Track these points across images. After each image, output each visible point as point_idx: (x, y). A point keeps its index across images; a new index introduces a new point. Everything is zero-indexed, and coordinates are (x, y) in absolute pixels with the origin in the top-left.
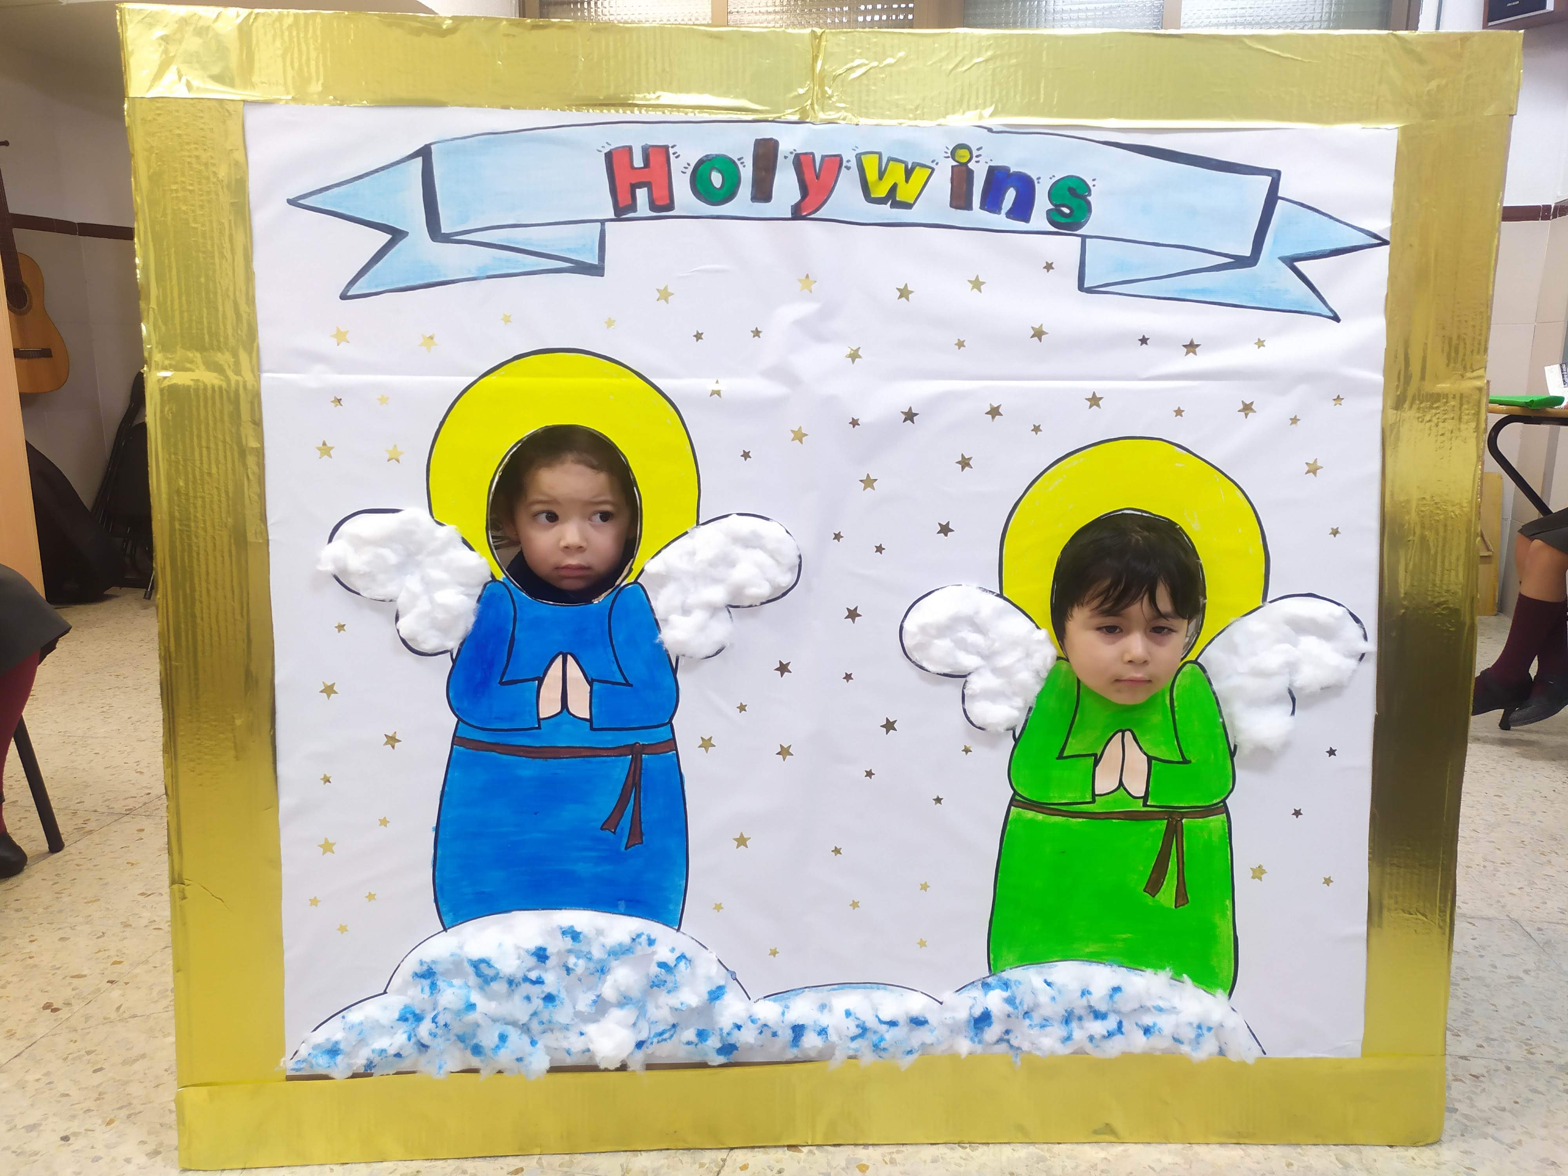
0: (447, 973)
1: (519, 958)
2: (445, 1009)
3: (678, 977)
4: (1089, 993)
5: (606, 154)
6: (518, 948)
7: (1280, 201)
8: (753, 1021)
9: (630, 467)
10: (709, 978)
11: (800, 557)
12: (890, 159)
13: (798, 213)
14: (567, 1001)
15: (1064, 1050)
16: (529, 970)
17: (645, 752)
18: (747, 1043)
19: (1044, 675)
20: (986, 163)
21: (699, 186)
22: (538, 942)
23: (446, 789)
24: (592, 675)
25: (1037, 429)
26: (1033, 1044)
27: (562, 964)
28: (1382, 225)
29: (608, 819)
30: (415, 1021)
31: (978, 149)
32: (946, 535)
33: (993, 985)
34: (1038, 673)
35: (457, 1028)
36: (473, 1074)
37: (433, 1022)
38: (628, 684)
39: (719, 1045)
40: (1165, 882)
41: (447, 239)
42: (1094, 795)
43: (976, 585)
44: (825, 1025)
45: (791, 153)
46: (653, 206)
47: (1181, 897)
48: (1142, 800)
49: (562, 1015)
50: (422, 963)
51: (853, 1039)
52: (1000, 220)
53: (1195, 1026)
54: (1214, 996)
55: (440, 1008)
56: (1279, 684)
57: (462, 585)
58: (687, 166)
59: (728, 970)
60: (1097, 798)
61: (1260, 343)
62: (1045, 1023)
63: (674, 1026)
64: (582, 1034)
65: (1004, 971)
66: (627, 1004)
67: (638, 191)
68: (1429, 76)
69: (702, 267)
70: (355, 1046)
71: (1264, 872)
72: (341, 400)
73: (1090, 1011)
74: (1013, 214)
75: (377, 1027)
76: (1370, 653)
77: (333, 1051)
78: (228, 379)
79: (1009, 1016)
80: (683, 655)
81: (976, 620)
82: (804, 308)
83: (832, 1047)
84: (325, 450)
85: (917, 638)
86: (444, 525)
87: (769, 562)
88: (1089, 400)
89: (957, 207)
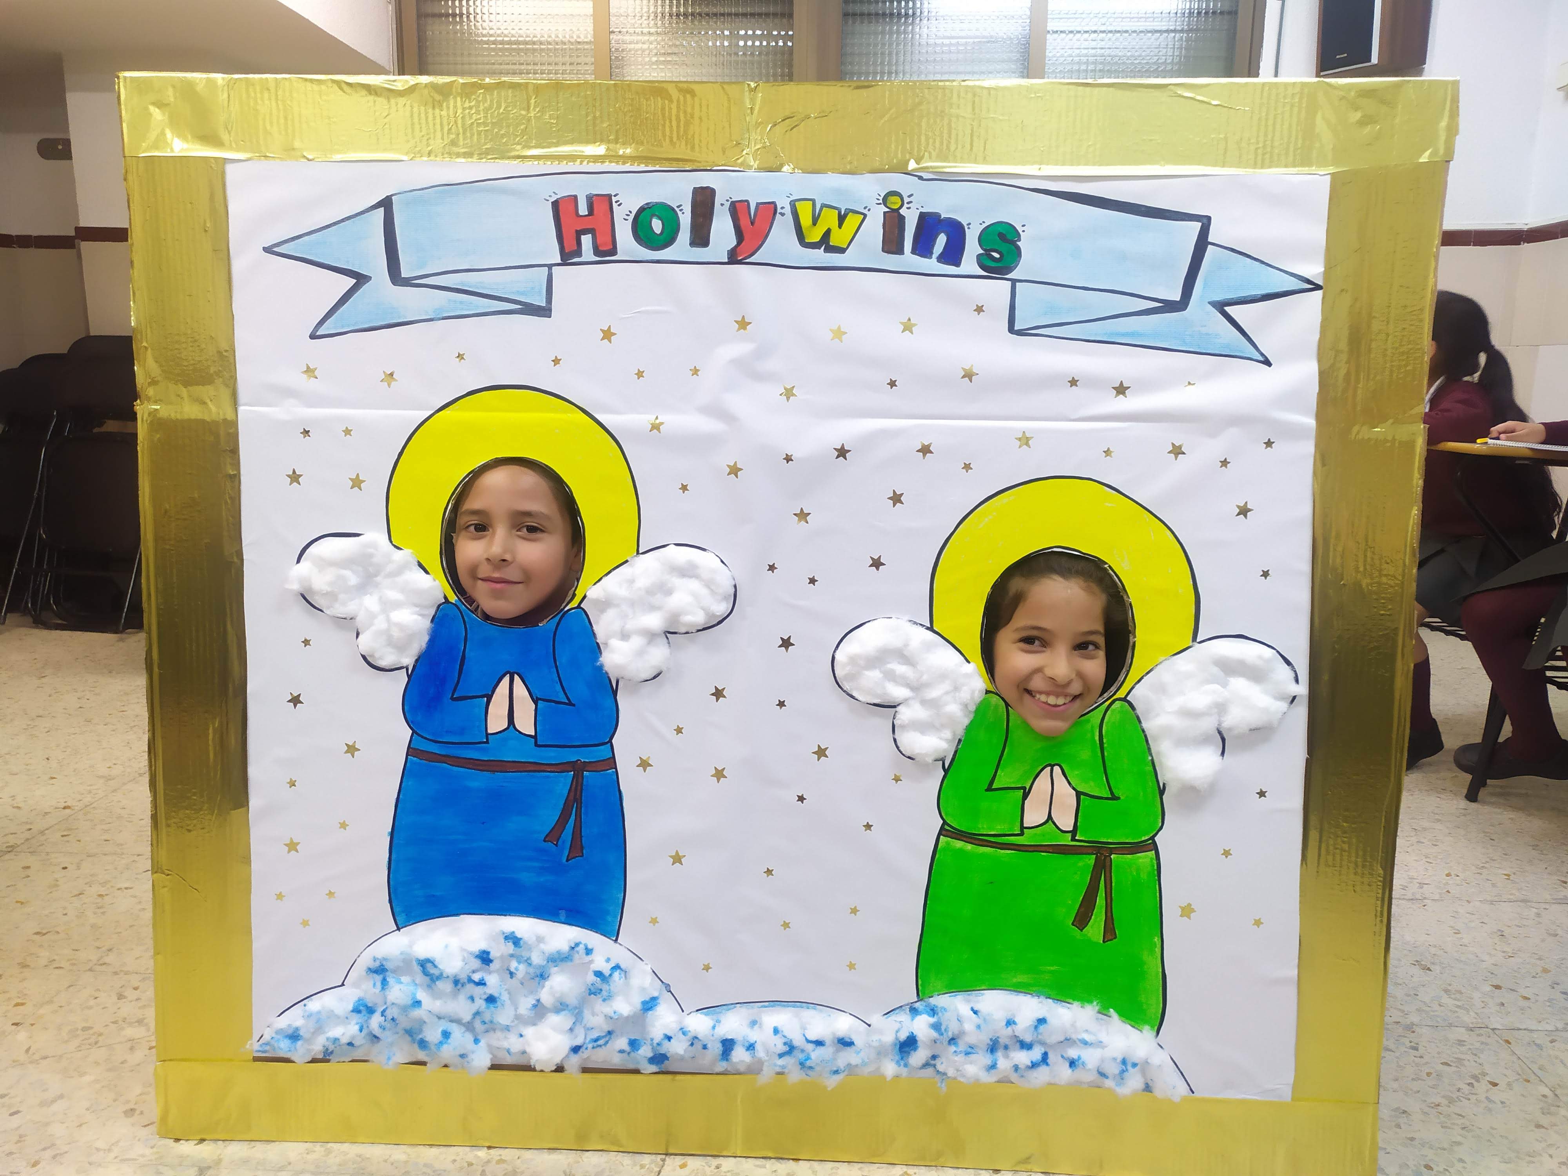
0: (397, 971)
1: (464, 960)
2: (393, 1004)
3: (613, 987)
4: (1014, 1023)
5: (552, 203)
6: (463, 950)
7: (1210, 246)
8: (684, 1034)
9: (573, 497)
10: (643, 989)
11: (735, 586)
12: (824, 206)
13: (734, 258)
14: (508, 1003)
15: (988, 1078)
16: (474, 972)
18: (677, 1054)
19: (972, 708)
20: (918, 209)
21: (640, 233)
22: (483, 946)
23: (401, 797)
25: (967, 467)
26: (958, 1070)
27: (505, 967)
28: (1314, 270)
30: (369, 1013)
31: (910, 196)
32: (878, 569)
33: (920, 1010)
34: (966, 706)
35: (404, 1023)
36: (421, 1067)
37: (382, 1015)
38: (570, 704)
39: (650, 1055)
40: (1093, 917)
41: (407, 282)
42: (1022, 828)
43: (907, 618)
44: (752, 1042)
45: (727, 201)
46: (597, 251)
47: (1110, 932)
48: (1070, 835)
49: (504, 1016)
50: (375, 960)
51: (781, 1056)
52: (931, 264)
53: (1118, 1061)
55: (388, 1004)
56: (1208, 724)
57: (416, 605)
58: (629, 213)
59: (662, 982)
60: (1025, 830)
61: (1190, 386)
62: (970, 1051)
63: (610, 1033)
64: (521, 1036)
65: (932, 997)
66: (564, 1010)
67: (582, 237)
68: (1362, 123)
69: (643, 309)
70: (313, 1033)
71: (1193, 911)
72: (309, 431)
73: (1015, 1040)
74: (944, 258)
75: (332, 1017)
76: (1301, 696)
77: (294, 1036)
78: (210, 411)
79: (935, 1042)
80: (622, 678)
81: (905, 653)
82: (740, 348)
83: (761, 1062)
84: (295, 478)
85: (848, 668)
86: (401, 549)
87: (704, 591)
88: (1020, 439)
89: (889, 252)
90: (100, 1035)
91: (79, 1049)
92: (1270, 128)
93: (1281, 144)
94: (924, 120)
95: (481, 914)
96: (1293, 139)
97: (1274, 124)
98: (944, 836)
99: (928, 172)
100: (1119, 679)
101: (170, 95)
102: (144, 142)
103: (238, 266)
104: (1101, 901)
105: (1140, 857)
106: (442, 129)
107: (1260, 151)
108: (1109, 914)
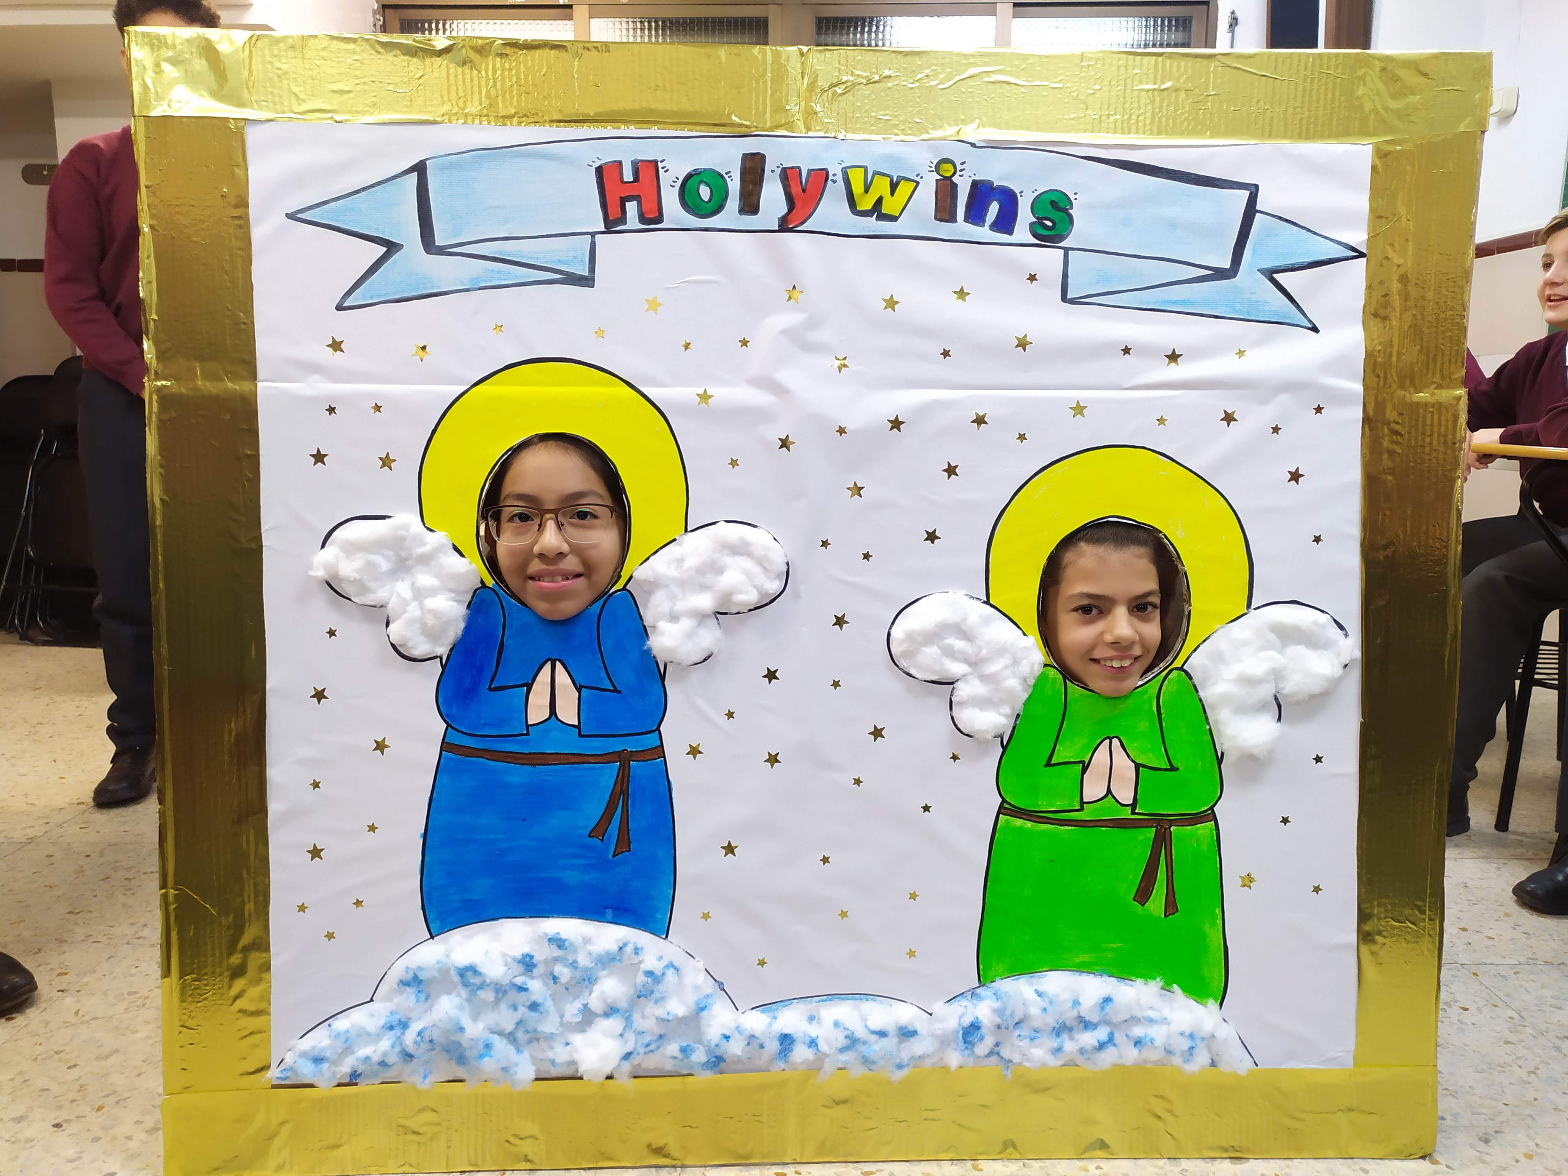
0: (433, 981)
1: (506, 965)
3: (666, 987)
4: (1079, 1003)
5: (596, 168)
6: (504, 955)
7: (1258, 214)
8: (740, 1032)
10: (697, 988)
11: (788, 564)
12: (876, 173)
13: (785, 226)
14: (551, 1010)
15: (1054, 1062)
16: (516, 977)
17: (633, 759)
18: (735, 1055)
19: (1032, 682)
20: (970, 177)
21: (687, 200)
22: (526, 950)
23: (435, 795)
25: (1022, 437)
26: (1023, 1055)
27: (548, 972)
28: (1358, 237)
29: (596, 826)
30: (400, 1029)
31: (962, 164)
32: (933, 542)
33: (982, 995)
34: (1025, 680)
36: (459, 1084)
38: (616, 691)
39: (706, 1057)
41: (442, 251)
43: (964, 592)
44: (814, 1035)
45: (778, 167)
46: (643, 219)
47: (1171, 907)
48: (1130, 808)
49: (549, 1025)
50: (408, 970)
51: (842, 1050)
52: (984, 232)
54: (1205, 1006)
56: (1267, 691)
57: (451, 591)
58: (676, 180)
59: (715, 980)
60: (1085, 805)
61: (1241, 353)
62: (1035, 1034)
63: (661, 1037)
64: (568, 1044)
65: (994, 981)
66: (614, 1013)
67: (627, 204)
69: (688, 279)
70: (341, 1054)
71: (1253, 881)
72: (335, 408)
73: (1080, 1021)
74: (997, 226)
75: (363, 1035)
76: (1355, 660)
77: (319, 1059)
78: (226, 388)
79: (1000, 1028)
80: (671, 662)
81: (963, 627)
82: (791, 318)
83: (822, 1058)
84: (319, 458)
85: (905, 645)
86: (435, 532)
87: (757, 570)
88: (1073, 409)
89: (941, 220)
92: (1313, 98)
93: (1324, 114)
96: (1336, 109)
97: (1319, 94)
98: (1003, 814)
99: (980, 140)
100: (1175, 649)
101: (185, 52)
102: (156, 100)
103: (259, 233)
105: (1200, 828)
106: (480, 92)
107: (1304, 122)
108: (1170, 887)
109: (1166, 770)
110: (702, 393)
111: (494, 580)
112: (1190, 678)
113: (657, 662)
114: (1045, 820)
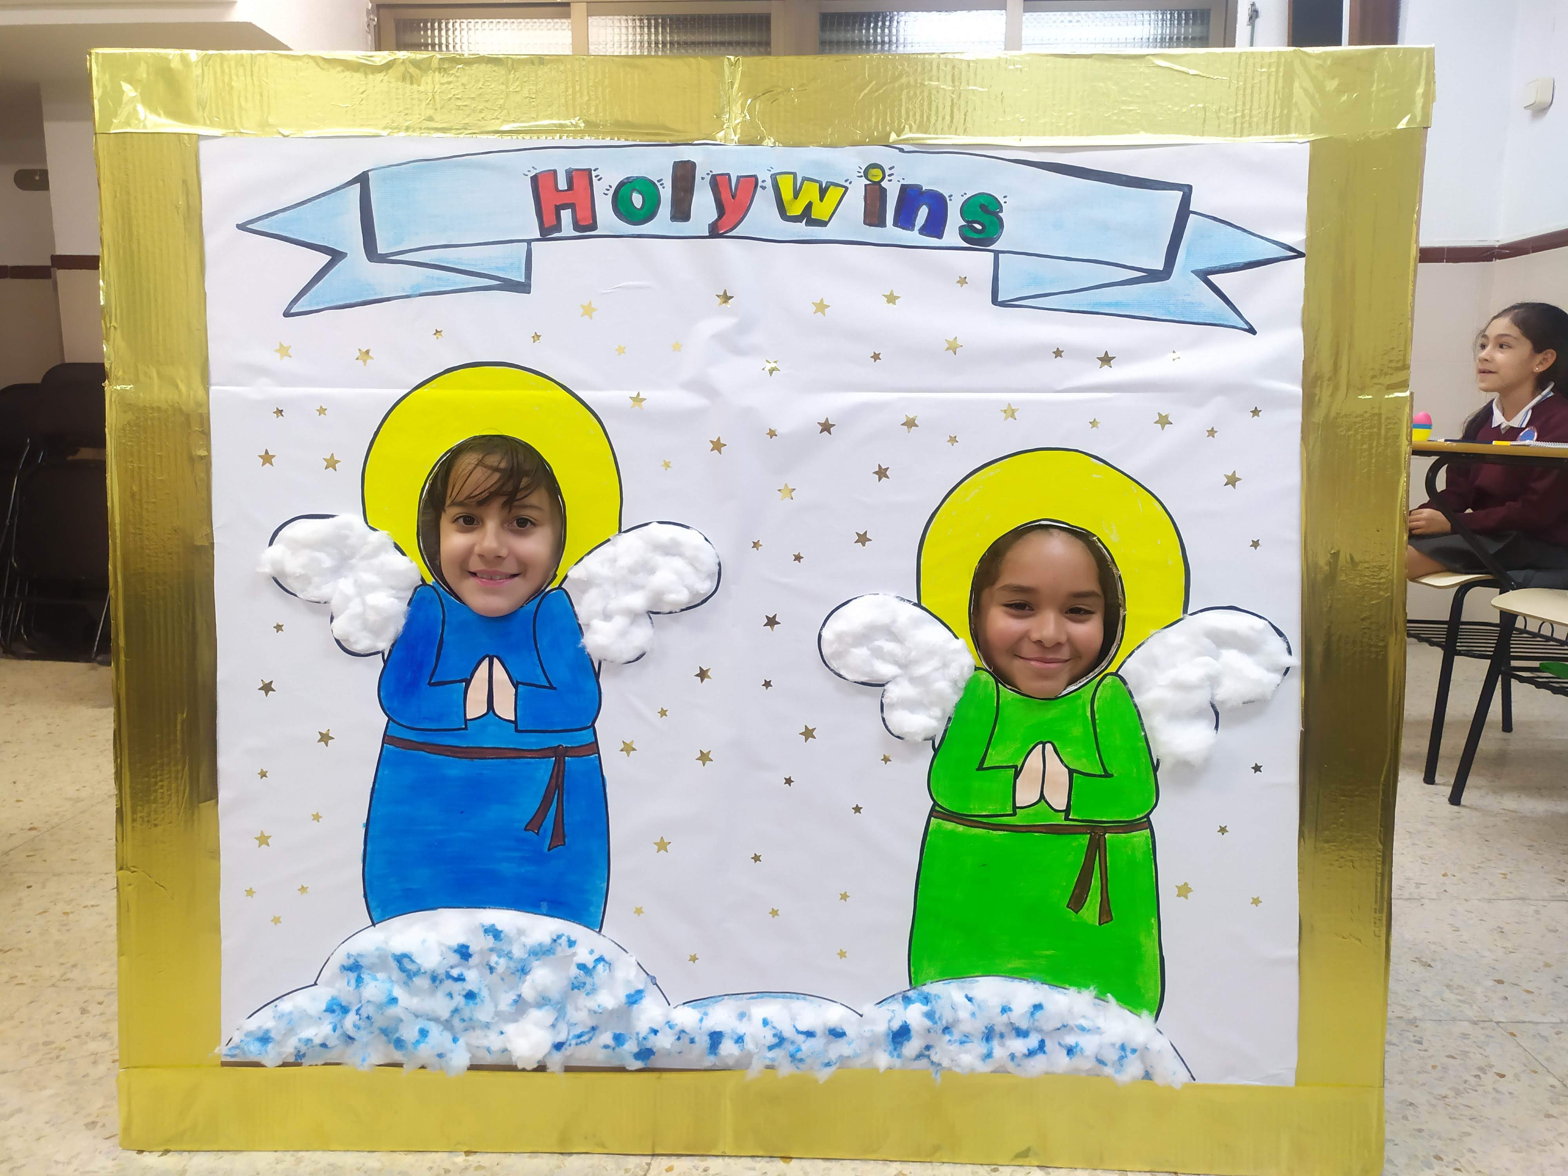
0: (372, 968)
1: (442, 955)
2: (368, 1001)
3: (597, 980)
4: (1010, 1009)
5: (531, 178)
6: (440, 944)
7: (1191, 215)
8: (671, 1027)
10: (628, 982)
11: (719, 564)
12: (805, 179)
13: (715, 232)
14: (487, 999)
15: (983, 1068)
16: (452, 967)
18: (663, 1048)
19: (962, 684)
20: (899, 181)
21: (620, 207)
22: (461, 939)
23: (376, 786)
24: (517, 677)
25: (953, 440)
26: (952, 1061)
27: (485, 962)
28: (1296, 237)
29: (532, 820)
30: (342, 1012)
31: (891, 169)
32: (864, 545)
33: (913, 998)
34: (955, 683)
35: (380, 1021)
36: (397, 1069)
37: (357, 1014)
38: (551, 687)
39: (636, 1050)
40: (1088, 899)
41: (383, 259)
42: (1015, 807)
43: (894, 594)
44: (741, 1033)
45: (708, 174)
46: (577, 226)
47: (1105, 914)
48: (1063, 814)
49: (483, 1013)
50: (349, 956)
51: (771, 1048)
52: (913, 236)
53: (1117, 1046)
54: (1139, 1016)
55: (363, 1001)
56: (1201, 698)
57: (392, 588)
58: (609, 188)
59: (648, 974)
60: (1017, 810)
61: (1175, 356)
62: (965, 1040)
63: (593, 1029)
64: (502, 1033)
65: (925, 985)
66: (546, 1005)
67: (562, 211)
68: (1339, 91)
69: (624, 284)
70: (285, 1035)
71: (1190, 890)
72: (282, 411)
73: (1011, 1028)
74: (924, 231)
75: (306, 1017)
76: (1295, 667)
77: (265, 1039)
78: (180, 392)
79: (929, 1032)
80: (605, 660)
81: (892, 629)
82: (722, 323)
83: (749, 1056)
84: (267, 458)
85: (834, 647)
86: (377, 530)
87: (688, 569)
88: (1005, 411)
89: (871, 225)
90: (63, 1049)
91: (39, 1063)
92: (1248, 98)
93: (1259, 113)
94: (905, 92)
95: (459, 908)
96: (1271, 109)
97: (1252, 93)
99: (908, 144)
100: (1110, 653)
101: (142, 72)
102: (115, 117)
103: (212, 243)
104: (1096, 882)
105: (1135, 836)
106: (420, 104)
107: (1239, 121)
108: (1104, 894)
109: (1100, 776)
110: (634, 395)
111: (435, 579)
112: (1124, 682)
113: (591, 659)
114: (976, 824)
